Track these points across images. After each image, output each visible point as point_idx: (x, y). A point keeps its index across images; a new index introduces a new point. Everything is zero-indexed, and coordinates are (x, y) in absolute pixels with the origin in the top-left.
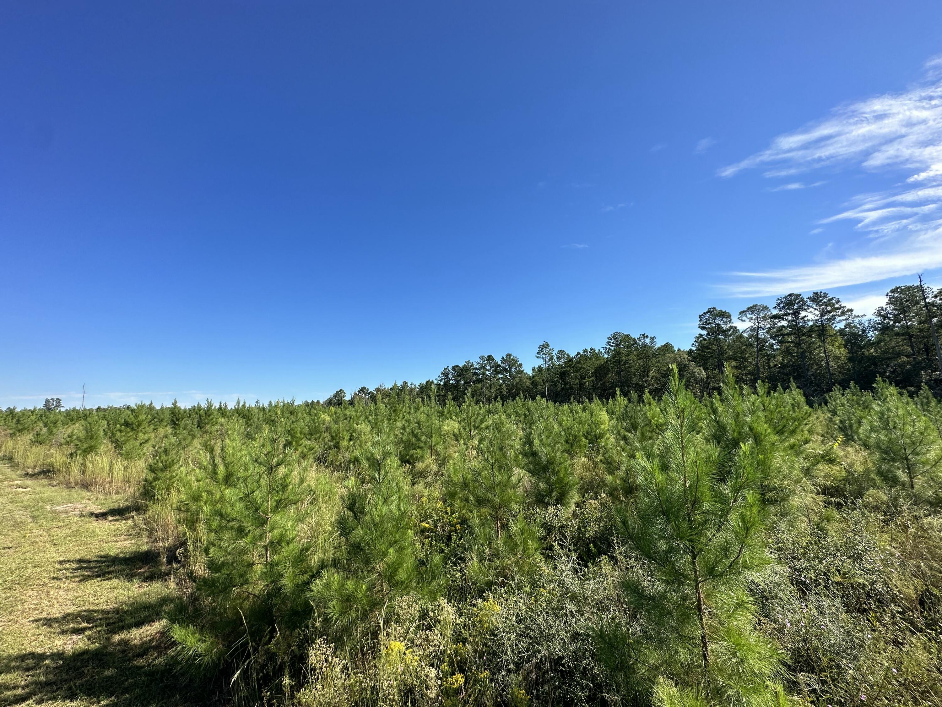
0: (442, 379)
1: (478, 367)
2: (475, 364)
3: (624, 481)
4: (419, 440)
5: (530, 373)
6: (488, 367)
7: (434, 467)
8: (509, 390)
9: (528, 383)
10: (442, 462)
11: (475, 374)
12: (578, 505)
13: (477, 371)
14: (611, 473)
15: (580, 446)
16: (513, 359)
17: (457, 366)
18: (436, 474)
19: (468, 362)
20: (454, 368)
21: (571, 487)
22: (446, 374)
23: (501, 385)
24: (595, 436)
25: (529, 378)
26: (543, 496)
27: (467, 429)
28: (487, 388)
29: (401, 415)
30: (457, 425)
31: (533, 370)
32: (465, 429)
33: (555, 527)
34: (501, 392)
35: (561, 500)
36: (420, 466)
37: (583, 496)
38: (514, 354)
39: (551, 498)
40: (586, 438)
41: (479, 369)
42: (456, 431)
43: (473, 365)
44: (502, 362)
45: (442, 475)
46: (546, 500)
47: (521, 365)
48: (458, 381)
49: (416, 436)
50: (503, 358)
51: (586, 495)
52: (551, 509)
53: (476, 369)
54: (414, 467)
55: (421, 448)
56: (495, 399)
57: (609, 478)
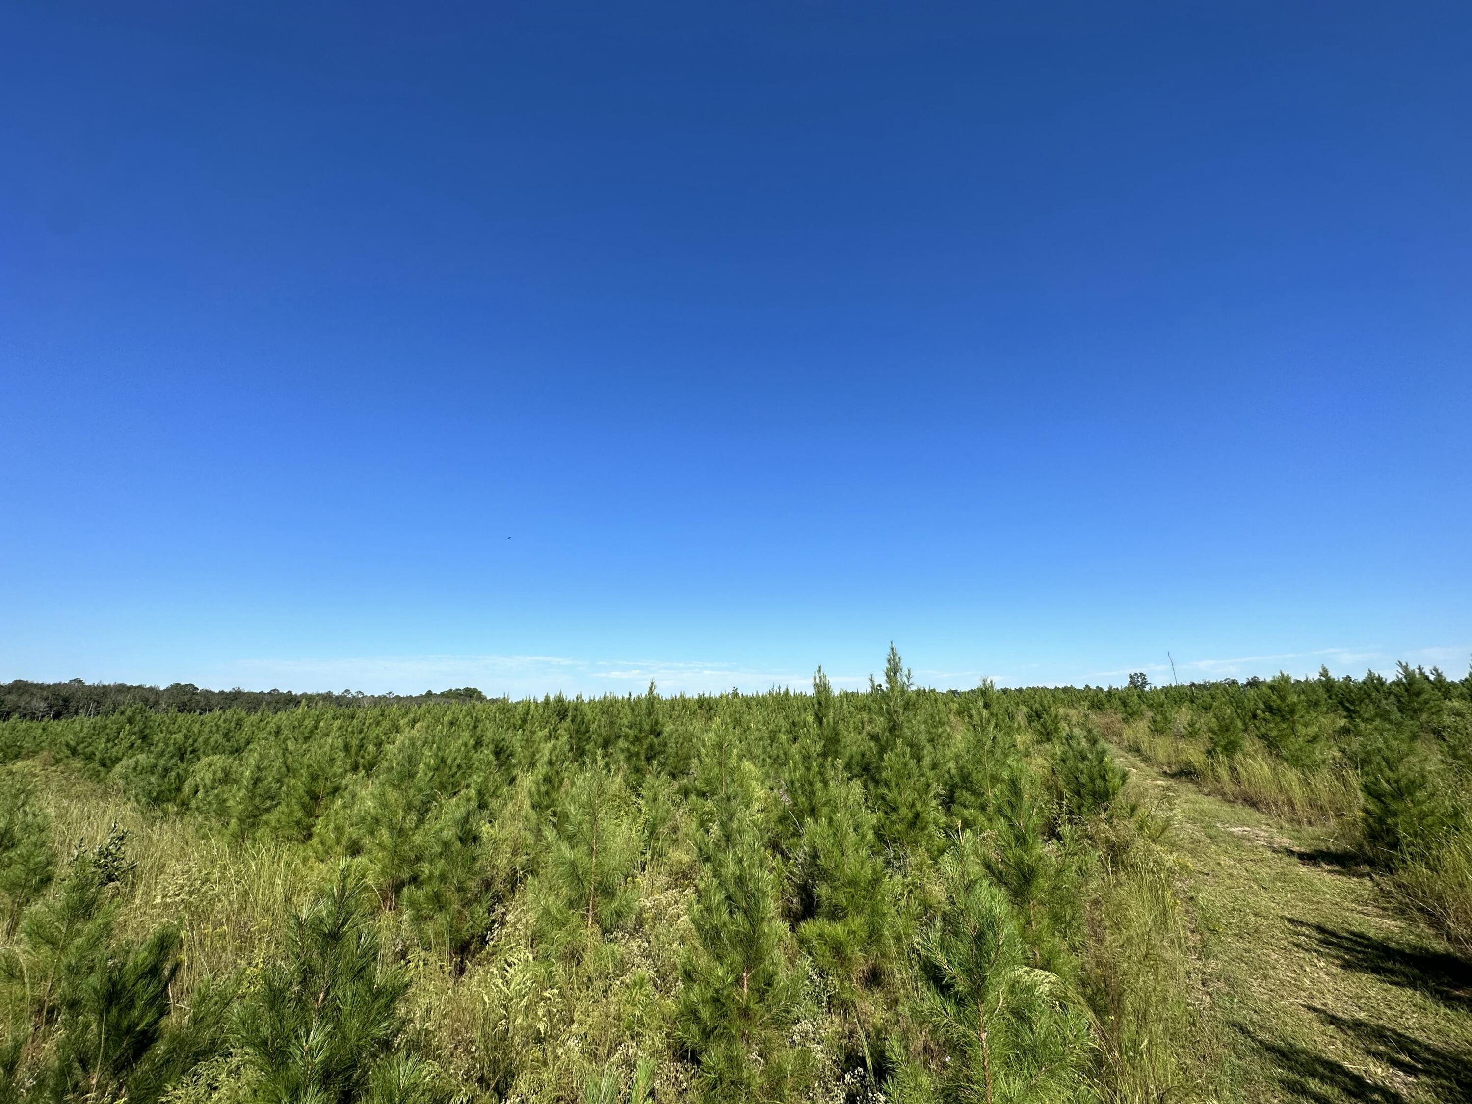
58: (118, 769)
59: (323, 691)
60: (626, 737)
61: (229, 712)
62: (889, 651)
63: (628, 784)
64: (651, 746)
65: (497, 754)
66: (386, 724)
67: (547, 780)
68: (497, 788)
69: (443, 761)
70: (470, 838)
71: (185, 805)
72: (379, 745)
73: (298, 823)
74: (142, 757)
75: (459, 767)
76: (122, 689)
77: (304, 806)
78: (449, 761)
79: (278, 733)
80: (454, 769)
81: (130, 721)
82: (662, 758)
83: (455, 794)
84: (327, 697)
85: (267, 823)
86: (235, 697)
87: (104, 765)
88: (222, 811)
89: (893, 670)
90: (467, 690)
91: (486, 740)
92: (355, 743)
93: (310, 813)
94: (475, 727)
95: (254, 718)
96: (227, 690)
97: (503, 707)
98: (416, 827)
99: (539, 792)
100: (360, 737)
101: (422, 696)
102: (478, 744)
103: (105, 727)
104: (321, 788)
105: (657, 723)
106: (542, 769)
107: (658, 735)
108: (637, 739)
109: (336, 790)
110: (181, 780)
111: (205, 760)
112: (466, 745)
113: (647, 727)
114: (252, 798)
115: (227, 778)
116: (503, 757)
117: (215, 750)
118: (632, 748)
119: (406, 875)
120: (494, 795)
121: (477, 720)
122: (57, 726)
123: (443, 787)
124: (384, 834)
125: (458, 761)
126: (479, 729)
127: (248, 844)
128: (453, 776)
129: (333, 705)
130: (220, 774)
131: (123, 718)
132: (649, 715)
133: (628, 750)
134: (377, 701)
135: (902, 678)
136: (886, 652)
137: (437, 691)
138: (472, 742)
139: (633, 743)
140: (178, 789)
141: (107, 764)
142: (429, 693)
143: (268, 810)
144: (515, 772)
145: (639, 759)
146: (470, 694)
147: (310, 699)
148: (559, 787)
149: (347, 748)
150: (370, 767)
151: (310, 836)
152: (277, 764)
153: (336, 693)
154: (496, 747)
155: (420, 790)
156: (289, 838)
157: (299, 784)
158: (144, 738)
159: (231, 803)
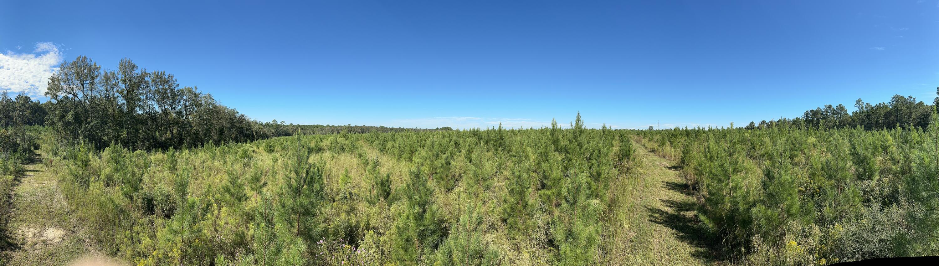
0: (804, 117)
1: (823, 111)
2: (822, 109)
3: (901, 168)
4: (795, 146)
5: (851, 114)
6: (829, 111)
7: (803, 161)
8: (840, 124)
9: (850, 120)
10: (808, 158)
11: (822, 114)
12: (878, 181)
13: (823, 113)
14: (894, 165)
15: (878, 152)
16: (842, 107)
17: (813, 110)
18: (805, 164)
19: (818, 108)
20: (811, 111)
21: (875, 171)
22: (807, 114)
23: (836, 121)
24: (886, 147)
25: (851, 117)
26: (861, 175)
27: (820, 142)
28: (828, 122)
29: (784, 134)
30: (814, 140)
31: (853, 113)
32: (819, 142)
33: (867, 191)
34: (836, 124)
35: (870, 177)
36: (796, 159)
37: (881, 176)
38: (843, 105)
39: (865, 176)
40: (881, 147)
41: (824, 112)
42: (815, 143)
43: (821, 110)
44: (837, 108)
45: (807, 165)
46: (863, 178)
47: (846, 110)
48: (813, 118)
49: (793, 144)
50: (837, 106)
51: (882, 176)
52: (866, 182)
53: (823, 112)
54: (792, 160)
55: (796, 150)
56: (833, 127)
57: (894, 167)
58: (374, 144)
59: (411, 128)
60: (493, 140)
61: (392, 132)
62: (577, 114)
63: (494, 154)
64: (501, 143)
65: (455, 144)
66: (427, 136)
67: (469, 150)
68: (455, 152)
69: (441, 145)
70: (448, 163)
71: (387, 152)
72: (425, 141)
73: (409, 157)
74: (378, 141)
75: (445, 146)
76: (372, 127)
77: (410, 154)
78: (442, 145)
79: (402, 137)
80: (444, 147)
81: (374, 133)
82: (504, 146)
83: (445, 154)
84: (412, 129)
85: (403, 157)
86: (392, 129)
87: (372, 143)
88: (394, 154)
89: (578, 120)
90: (448, 127)
91: (453, 140)
92: (419, 140)
93: (411, 156)
94: (450, 137)
95: (397, 134)
96: (390, 127)
97: (457, 132)
98: (435, 160)
99: (466, 154)
100: (421, 138)
101: (435, 129)
102: (450, 142)
103: (370, 135)
104: (413, 150)
105: (502, 136)
106: (467, 148)
107: (503, 139)
108: (496, 141)
109: (416, 151)
110: (385, 146)
111: (389, 143)
112: (447, 141)
113: (499, 137)
114: (399, 151)
115: (393, 147)
116: (457, 145)
117: (391, 140)
118: (495, 143)
119: (434, 172)
120: (454, 154)
121: (450, 135)
122: (363, 135)
123: (442, 152)
124: (428, 161)
125: (445, 145)
126: (451, 138)
127: (400, 161)
128: (444, 149)
129: (414, 131)
130: (392, 146)
131: (373, 133)
132: (500, 133)
133: (493, 144)
134: (424, 130)
135: (580, 123)
136: (576, 115)
137: (439, 128)
138: (448, 141)
139: (495, 142)
140: (385, 148)
141: (372, 142)
142: (437, 128)
143: (403, 154)
144: (461, 150)
145: (497, 147)
146: (448, 129)
147: (408, 130)
148: (472, 152)
149: (418, 142)
150: (424, 146)
151: (412, 161)
152: (403, 144)
153: (414, 128)
154: (455, 142)
155: (436, 151)
156: (408, 161)
157: (408, 148)
158: (377, 137)
159: (395, 152)
